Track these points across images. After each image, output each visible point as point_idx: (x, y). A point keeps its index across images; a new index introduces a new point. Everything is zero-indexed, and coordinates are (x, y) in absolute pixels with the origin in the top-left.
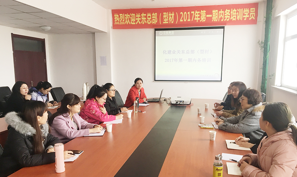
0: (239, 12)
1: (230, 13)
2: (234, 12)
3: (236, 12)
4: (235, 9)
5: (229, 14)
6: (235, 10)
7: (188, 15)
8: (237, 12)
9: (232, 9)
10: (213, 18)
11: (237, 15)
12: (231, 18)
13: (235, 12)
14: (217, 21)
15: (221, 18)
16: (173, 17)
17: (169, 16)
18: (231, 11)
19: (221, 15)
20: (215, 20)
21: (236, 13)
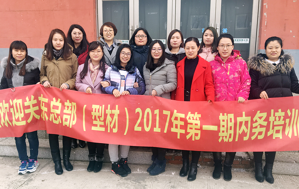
0: (290, 118)
1: (267, 119)
2: (277, 119)
3: (282, 118)
4: (280, 110)
5: (265, 124)
6: (280, 113)
7: (154, 116)
8: (286, 117)
9: (272, 111)
10: (220, 134)
11: (285, 124)
12: (269, 134)
13: (280, 117)
14: (231, 140)
15: (244, 134)
16: (116, 117)
17: (106, 115)
18: (269, 115)
19: (243, 127)
20: (226, 140)
21: (284, 120)
